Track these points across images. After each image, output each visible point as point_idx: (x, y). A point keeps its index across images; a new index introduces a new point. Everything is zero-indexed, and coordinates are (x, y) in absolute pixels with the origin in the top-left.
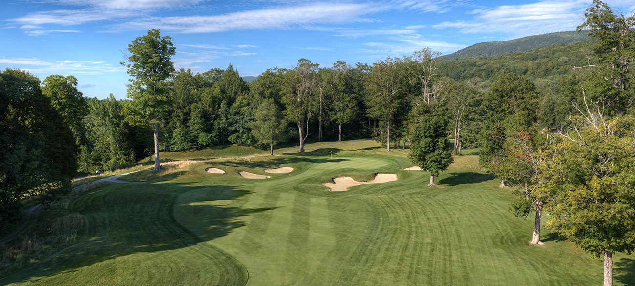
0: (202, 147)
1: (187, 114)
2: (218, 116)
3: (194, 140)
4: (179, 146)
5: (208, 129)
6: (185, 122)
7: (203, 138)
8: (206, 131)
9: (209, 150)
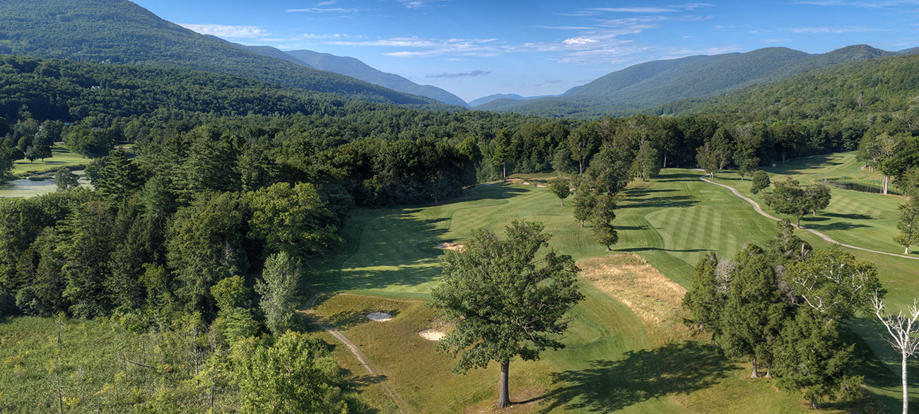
0: (537, 172)
1: (531, 153)
2: (547, 154)
3: (533, 167)
4: (525, 171)
5: (541, 161)
6: (529, 157)
7: (538, 166)
8: (540, 162)
9: (541, 173)
